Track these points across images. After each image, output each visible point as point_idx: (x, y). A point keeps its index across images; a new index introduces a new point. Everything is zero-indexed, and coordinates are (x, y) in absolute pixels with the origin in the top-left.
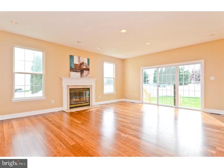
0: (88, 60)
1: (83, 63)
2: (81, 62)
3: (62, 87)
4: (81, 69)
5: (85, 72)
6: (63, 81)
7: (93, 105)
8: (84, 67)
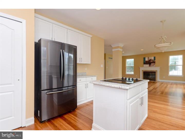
0: (155, 58)
1: (151, 60)
2: (150, 59)
3: (140, 71)
4: (149, 63)
5: (152, 64)
6: (140, 69)
7: (158, 80)
8: (152, 61)
